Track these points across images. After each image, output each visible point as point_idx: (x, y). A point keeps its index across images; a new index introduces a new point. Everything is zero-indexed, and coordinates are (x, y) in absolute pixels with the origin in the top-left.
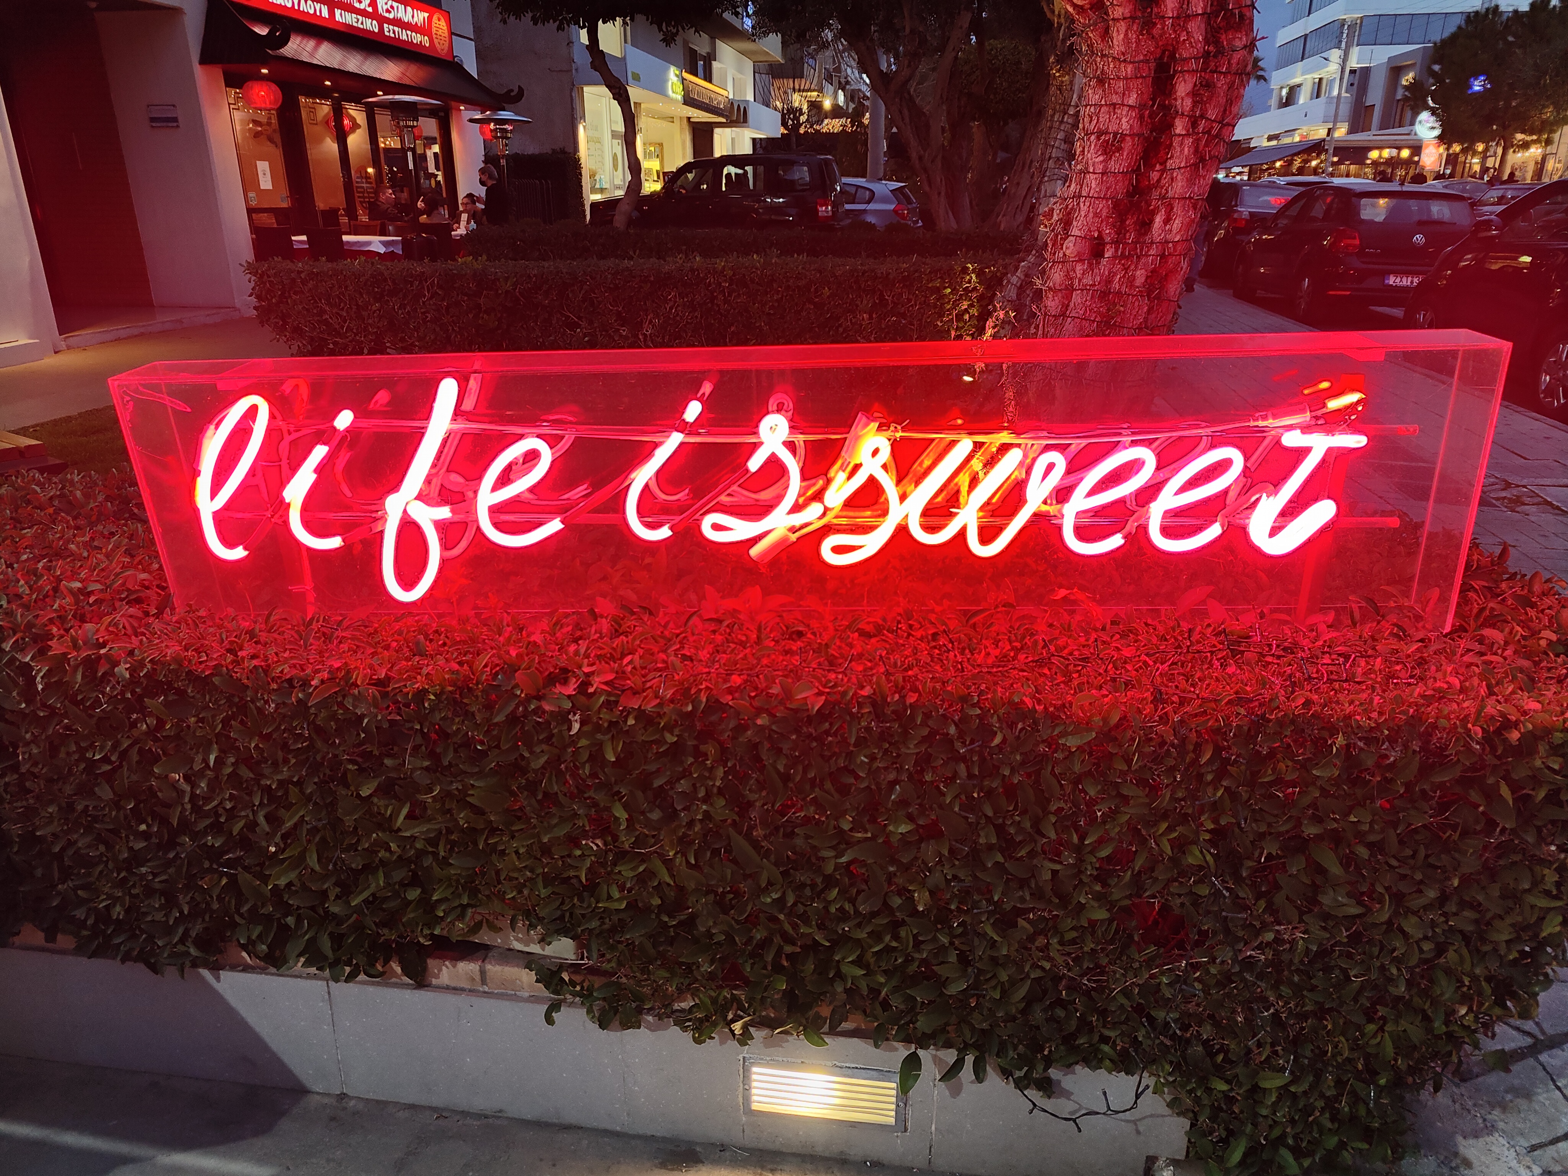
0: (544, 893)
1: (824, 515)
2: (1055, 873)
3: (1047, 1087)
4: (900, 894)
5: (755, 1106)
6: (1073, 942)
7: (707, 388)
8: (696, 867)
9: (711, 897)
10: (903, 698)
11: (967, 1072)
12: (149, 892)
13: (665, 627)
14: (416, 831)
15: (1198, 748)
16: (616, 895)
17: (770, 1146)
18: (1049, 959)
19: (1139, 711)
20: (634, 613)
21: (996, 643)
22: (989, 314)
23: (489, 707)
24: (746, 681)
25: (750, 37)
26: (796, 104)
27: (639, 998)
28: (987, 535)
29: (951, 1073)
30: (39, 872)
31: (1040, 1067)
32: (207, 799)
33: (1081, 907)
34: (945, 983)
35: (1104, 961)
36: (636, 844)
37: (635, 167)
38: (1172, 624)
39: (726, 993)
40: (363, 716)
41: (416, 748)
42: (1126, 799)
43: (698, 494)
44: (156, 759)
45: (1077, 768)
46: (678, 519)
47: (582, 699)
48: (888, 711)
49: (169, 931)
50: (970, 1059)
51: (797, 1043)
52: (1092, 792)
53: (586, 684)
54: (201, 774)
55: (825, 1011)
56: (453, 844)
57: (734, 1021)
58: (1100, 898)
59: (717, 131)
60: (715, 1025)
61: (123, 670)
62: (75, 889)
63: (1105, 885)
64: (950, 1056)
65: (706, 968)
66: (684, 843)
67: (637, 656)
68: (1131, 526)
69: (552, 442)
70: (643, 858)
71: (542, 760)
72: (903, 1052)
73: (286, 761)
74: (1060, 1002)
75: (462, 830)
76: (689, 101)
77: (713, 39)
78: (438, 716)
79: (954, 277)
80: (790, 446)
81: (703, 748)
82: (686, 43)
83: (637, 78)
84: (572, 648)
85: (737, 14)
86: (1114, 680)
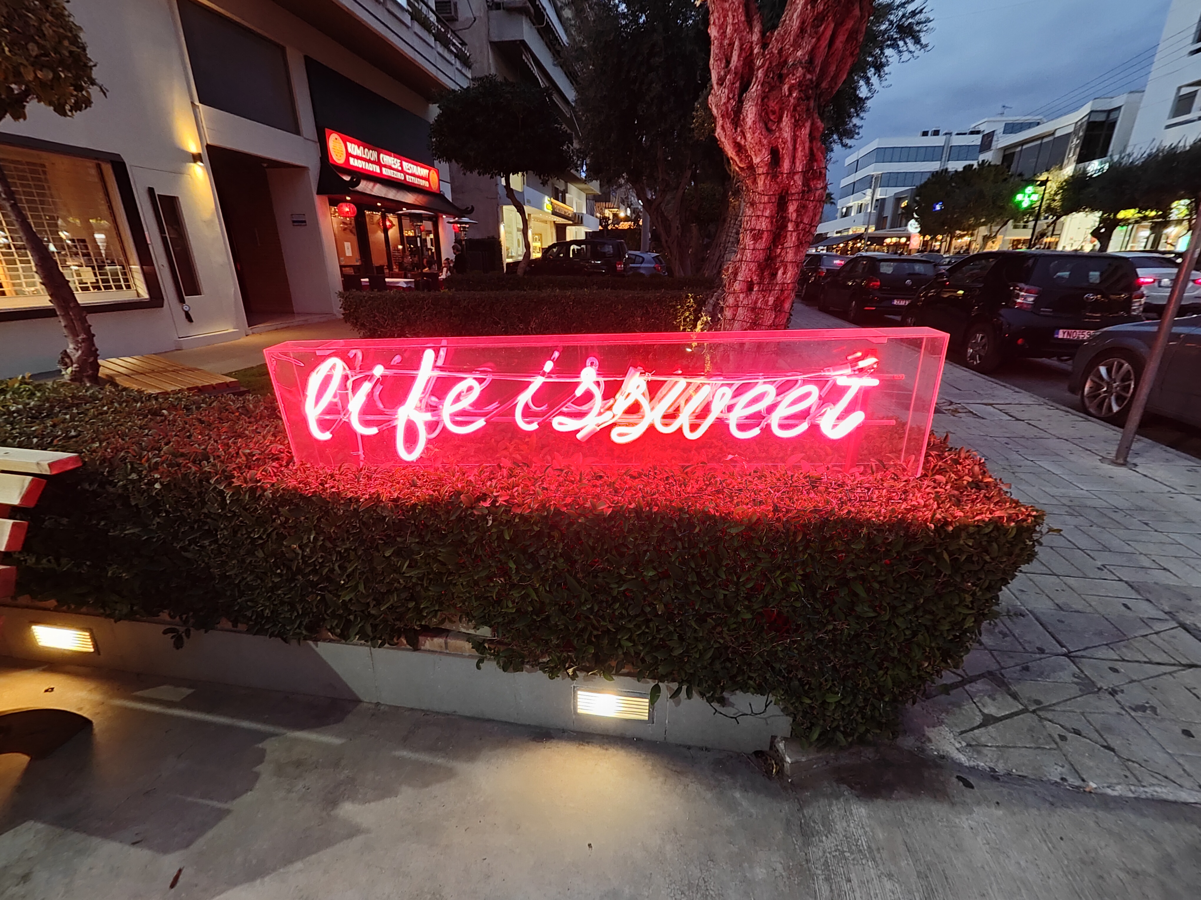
0: (475, 604)
1: (614, 417)
2: (725, 595)
3: (722, 701)
4: (650, 606)
5: (579, 711)
6: (735, 629)
7: (556, 354)
8: (550, 592)
9: (557, 607)
10: (651, 509)
11: (683, 694)
12: (282, 603)
13: (535, 473)
14: (412, 573)
15: (795, 534)
16: (511, 605)
17: (588, 731)
18: (723, 638)
19: (766, 516)
20: (519, 466)
21: (697, 481)
22: (699, 319)
23: (448, 512)
24: (573, 501)
25: (585, 182)
26: (607, 215)
27: (523, 657)
28: (694, 427)
29: (675, 695)
30: (228, 593)
31: (719, 692)
32: (310, 558)
33: (738, 612)
34: (672, 650)
35: (750, 639)
36: (520, 580)
37: (527, 246)
38: (784, 472)
39: (565, 654)
40: (386, 517)
41: (412, 533)
42: (760, 559)
43: (551, 407)
44: (285, 537)
45: (736, 544)
46: (541, 419)
47: (494, 509)
48: (643, 516)
49: (293, 622)
50: (684, 687)
51: (600, 680)
52: (743, 555)
53: (495, 501)
54: (306, 545)
55: (614, 663)
56: (431, 580)
57: (569, 668)
58: (747, 608)
59: (568, 228)
60: (559, 670)
61: (268, 493)
62: (247, 601)
63: (750, 601)
64: (675, 686)
65: (555, 642)
66: (543, 580)
67: (520, 488)
68: (763, 424)
69: (480, 381)
70: (524, 587)
71: (474, 539)
72: (652, 684)
73: (348, 539)
74: (728, 660)
75: (435, 573)
76: (554, 213)
77: (566, 182)
78: (423, 517)
79: (682, 300)
80: (598, 383)
81: (552, 533)
82: (553, 184)
83: (529, 202)
84: (489, 483)
85: (577, 171)
86: (754, 500)
